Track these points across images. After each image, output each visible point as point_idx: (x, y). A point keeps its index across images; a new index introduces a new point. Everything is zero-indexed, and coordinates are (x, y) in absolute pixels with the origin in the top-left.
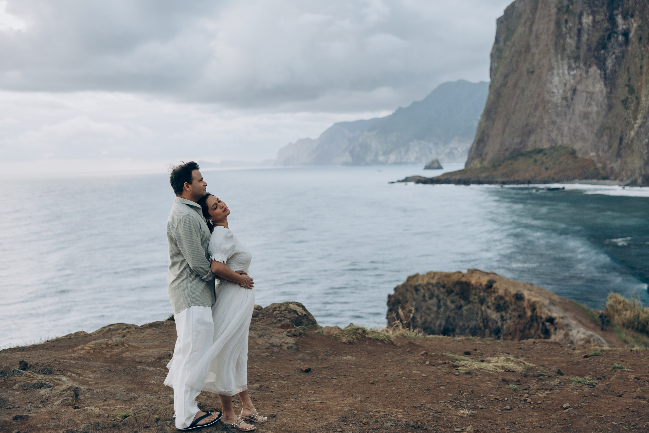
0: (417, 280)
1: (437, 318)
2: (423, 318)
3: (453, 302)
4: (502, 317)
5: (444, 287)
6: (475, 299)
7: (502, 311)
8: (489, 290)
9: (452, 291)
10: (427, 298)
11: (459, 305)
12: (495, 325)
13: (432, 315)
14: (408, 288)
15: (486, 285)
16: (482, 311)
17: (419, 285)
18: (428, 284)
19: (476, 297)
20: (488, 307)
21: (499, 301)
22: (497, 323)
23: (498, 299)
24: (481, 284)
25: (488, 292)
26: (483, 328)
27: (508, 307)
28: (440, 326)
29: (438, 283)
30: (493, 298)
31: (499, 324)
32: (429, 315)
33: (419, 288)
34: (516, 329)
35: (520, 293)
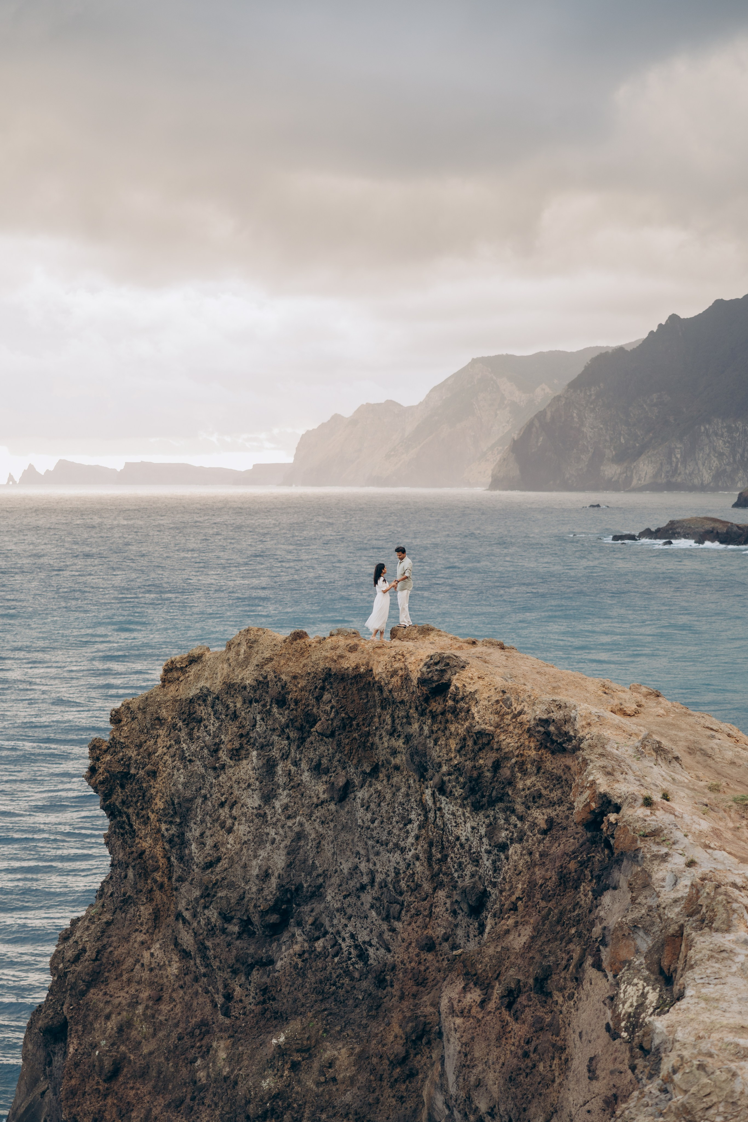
0: (198, 677)
1: (260, 840)
2: (209, 842)
3: (318, 769)
4: (492, 828)
5: (281, 702)
6: (394, 752)
7: (492, 803)
8: (436, 706)
9: (311, 720)
10: (223, 756)
11: (341, 781)
12: (470, 869)
13: (242, 829)
14: (164, 713)
15: (422, 681)
16: (422, 804)
17: (203, 697)
18: (230, 688)
19: (400, 743)
20: (441, 789)
21: (474, 759)
22: (476, 861)
23: (470, 743)
24: (406, 679)
25: (434, 716)
26: (427, 886)
27: (511, 783)
28: (266, 875)
29: (262, 684)
30: (453, 744)
31: (487, 862)
32: (230, 831)
33: (202, 711)
34: (532, 884)
35: (557, 715)
